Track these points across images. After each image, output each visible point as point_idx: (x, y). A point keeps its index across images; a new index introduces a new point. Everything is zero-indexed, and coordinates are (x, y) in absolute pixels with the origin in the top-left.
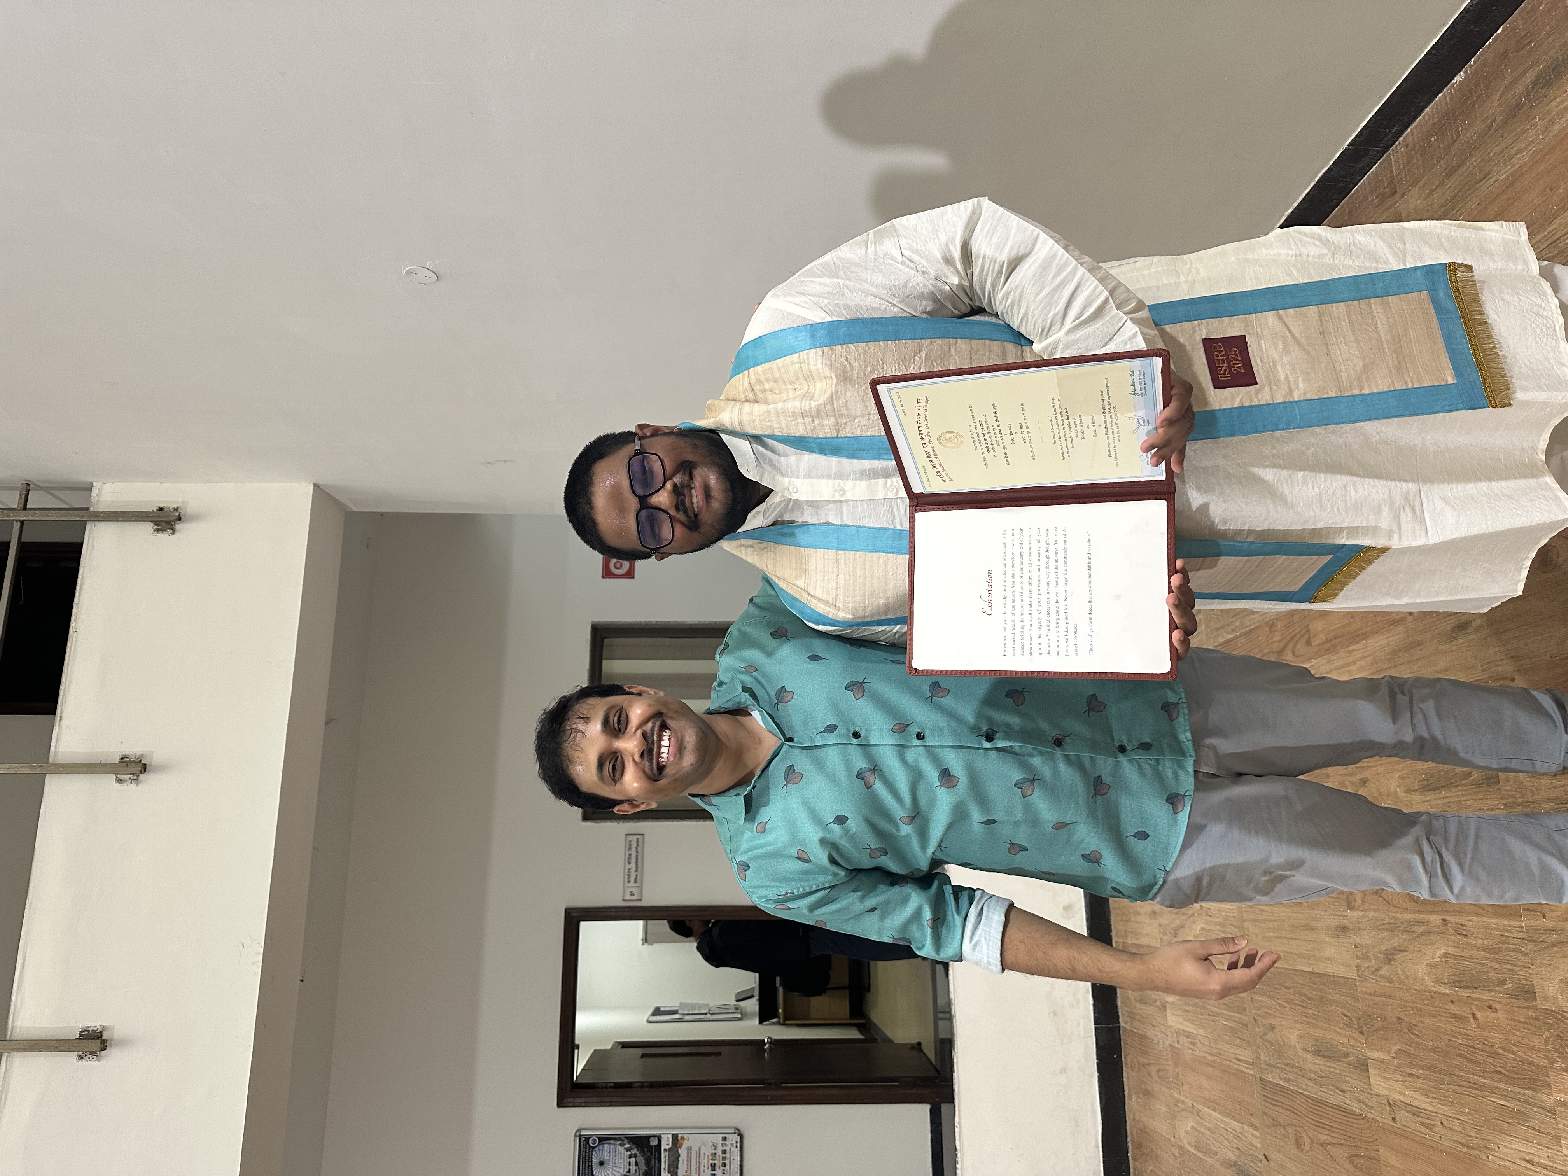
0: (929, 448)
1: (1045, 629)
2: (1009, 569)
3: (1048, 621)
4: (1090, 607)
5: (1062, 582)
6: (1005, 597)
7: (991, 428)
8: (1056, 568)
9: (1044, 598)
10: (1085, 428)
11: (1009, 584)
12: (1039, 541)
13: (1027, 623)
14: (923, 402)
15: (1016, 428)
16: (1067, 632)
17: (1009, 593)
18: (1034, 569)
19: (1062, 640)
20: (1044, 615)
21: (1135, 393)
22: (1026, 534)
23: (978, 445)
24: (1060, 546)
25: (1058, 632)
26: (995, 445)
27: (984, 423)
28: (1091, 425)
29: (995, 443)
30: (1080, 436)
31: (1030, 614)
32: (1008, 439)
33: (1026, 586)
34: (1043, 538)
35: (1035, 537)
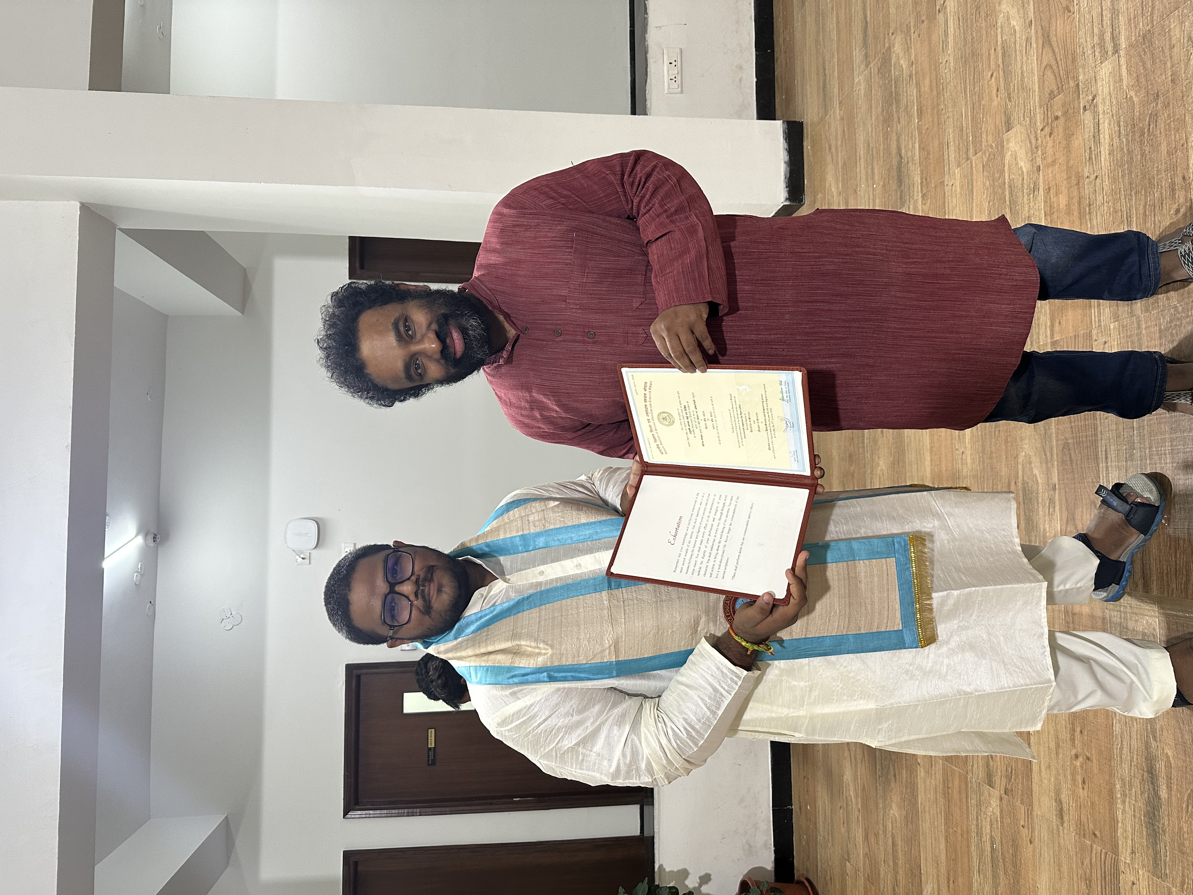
0: (652, 424)
1: (707, 558)
2: (694, 517)
3: (710, 554)
4: (741, 548)
5: (726, 530)
6: (686, 534)
7: (692, 413)
8: (725, 521)
9: (711, 539)
10: (752, 423)
11: (691, 527)
12: (718, 503)
13: (696, 553)
14: (648, 385)
15: (708, 416)
16: (721, 562)
17: (689, 533)
18: (711, 519)
19: (716, 567)
20: (708, 550)
21: (783, 400)
22: (712, 497)
23: (683, 426)
24: (732, 508)
25: (715, 561)
26: (695, 428)
27: (687, 408)
28: (756, 421)
29: (694, 426)
30: (749, 429)
31: (700, 548)
32: (703, 423)
33: (702, 530)
34: (722, 502)
35: (717, 499)
